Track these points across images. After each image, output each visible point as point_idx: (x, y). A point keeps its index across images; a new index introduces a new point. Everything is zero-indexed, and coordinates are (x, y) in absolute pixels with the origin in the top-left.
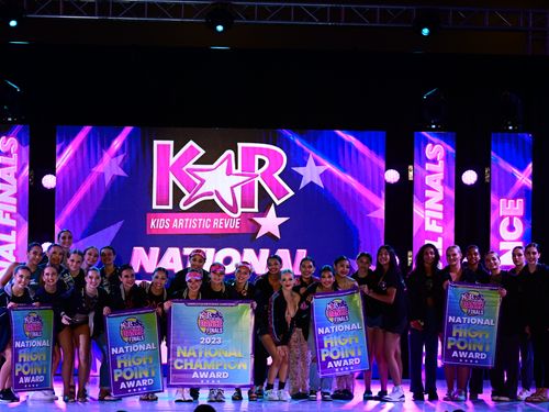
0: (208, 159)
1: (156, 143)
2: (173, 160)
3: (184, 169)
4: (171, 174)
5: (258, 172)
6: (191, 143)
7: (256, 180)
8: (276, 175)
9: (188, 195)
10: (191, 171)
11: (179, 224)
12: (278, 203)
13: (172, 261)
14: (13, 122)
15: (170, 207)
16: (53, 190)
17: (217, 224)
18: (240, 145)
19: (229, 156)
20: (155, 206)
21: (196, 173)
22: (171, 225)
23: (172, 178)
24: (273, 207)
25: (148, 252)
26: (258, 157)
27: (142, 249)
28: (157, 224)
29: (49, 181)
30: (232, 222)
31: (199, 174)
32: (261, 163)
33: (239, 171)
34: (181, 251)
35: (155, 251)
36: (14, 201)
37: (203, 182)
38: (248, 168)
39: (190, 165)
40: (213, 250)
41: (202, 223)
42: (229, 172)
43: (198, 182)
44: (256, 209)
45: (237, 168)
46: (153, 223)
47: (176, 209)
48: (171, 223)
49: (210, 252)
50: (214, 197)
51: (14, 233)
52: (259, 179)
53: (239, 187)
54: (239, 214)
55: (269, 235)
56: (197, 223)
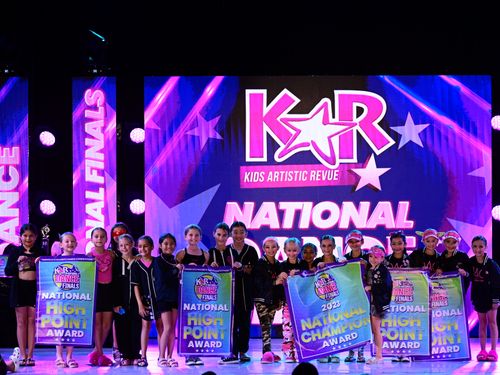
0: (303, 108)
1: (248, 92)
2: (266, 110)
3: (278, 119)
4: (264, 125)
5: (356, 120)
6: (285, 91)
7: (355, 129)
8: (375, 124)
9: (283, 146)
10: (286, 121)
11: (275, 177)
12: (378, 152)
13: (267, 216)
14: (98, 74)
15: (265, 159)
16: (141, 145)
17: (315, 176)
18: (337, 93)
19: (326, 104)
20: (248, 159)
21: (291, 123)
22: (266, 179)
23: (266, 129)
24: (373, 157)
25: (242, 207)
26: (355, 105)
27: (235, 204)
28: (251, 178)
29: (138, 135)
30: (330, 174)
31: (293, 124)
32: (360, 111)
33: (337, 120)
34: (277, 205)
35: (250, 205)
36: (101, 156)
37: (298, 132)
38: (345, 117)
39: (285, 115)
40: (311, 204)
41: (299, 176)
42: (326, 121)
43: (293, 132)
44: (355, 160)
45: (334, 117)
46: (246, 177)
47: (271, 161)
48: (266, 176)
49: (306, 206)
50: (311, 148)
51: (102, 190)
52: (358, 127)
53: (337, 136)
54: (337, 165)
55: (369, 187)
56: (293, 175)
